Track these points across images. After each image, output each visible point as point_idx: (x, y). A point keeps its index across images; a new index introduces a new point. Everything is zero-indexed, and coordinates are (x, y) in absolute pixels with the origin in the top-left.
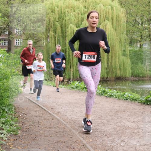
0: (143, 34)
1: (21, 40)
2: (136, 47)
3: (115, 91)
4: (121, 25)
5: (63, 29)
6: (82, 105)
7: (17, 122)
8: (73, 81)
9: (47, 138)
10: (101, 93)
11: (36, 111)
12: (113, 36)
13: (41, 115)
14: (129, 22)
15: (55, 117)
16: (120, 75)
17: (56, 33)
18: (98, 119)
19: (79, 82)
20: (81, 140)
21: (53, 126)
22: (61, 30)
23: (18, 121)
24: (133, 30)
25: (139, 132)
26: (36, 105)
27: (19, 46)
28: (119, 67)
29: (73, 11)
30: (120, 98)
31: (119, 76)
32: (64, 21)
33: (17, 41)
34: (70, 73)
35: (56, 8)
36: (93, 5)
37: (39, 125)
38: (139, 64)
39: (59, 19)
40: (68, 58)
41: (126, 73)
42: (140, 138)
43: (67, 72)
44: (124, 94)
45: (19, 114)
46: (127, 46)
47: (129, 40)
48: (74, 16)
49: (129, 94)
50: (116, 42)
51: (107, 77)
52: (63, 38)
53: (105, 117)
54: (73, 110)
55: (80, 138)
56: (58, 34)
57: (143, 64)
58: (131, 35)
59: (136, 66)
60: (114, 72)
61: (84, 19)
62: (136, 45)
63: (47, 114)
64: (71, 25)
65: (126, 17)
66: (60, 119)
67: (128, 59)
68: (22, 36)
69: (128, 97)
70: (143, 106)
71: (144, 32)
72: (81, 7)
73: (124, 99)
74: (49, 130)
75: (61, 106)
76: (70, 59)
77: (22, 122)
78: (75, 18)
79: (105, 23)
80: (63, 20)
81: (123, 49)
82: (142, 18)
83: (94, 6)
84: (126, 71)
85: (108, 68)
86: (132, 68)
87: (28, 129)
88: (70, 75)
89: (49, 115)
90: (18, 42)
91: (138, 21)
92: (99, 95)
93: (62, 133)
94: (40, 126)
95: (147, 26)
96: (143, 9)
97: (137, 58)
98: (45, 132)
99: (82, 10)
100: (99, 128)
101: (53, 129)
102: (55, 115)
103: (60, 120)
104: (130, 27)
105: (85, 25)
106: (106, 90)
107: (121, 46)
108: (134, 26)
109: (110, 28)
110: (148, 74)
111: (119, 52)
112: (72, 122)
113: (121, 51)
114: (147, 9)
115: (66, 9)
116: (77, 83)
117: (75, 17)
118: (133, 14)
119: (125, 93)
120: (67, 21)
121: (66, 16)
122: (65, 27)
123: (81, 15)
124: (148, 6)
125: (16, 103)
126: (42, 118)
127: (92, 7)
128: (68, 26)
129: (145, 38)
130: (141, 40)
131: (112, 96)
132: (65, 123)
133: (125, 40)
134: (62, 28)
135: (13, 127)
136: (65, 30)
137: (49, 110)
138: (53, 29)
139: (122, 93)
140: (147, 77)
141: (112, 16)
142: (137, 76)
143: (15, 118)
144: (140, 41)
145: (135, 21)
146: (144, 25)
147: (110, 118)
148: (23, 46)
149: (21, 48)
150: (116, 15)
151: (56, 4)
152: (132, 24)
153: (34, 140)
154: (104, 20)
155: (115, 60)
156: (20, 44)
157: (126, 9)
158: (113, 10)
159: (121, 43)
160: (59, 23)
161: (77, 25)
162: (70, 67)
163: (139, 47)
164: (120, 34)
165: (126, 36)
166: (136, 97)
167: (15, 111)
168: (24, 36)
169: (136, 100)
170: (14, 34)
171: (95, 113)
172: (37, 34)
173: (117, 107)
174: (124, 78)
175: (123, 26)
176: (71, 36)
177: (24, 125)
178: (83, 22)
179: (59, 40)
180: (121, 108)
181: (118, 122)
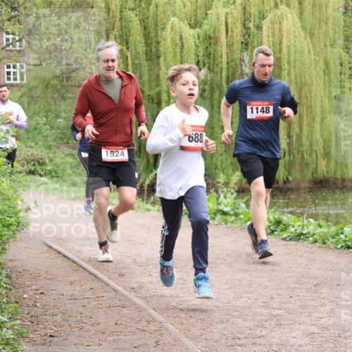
1: (22, 67)
3: (311, 220)
4: (327, 19)
5: (149, 33)
7: (17, 315)
10: (270, 227)
11: (72, 283)
12: (302, 53)
15: (130, 299)
16: (327, 172)
17: (127, 43)
18: (260, 306)
21: (126, 327)
22: (144, 35)
26: (71, 263)
27: (17, 85)
28: (324, 149)
30: (329, 243)
31: (324, 176)
32: (151, 7)
33: (9, 70)
37: (83, 324)
39: (137, 2)
41: (347, 167)
44: (340, 231)
45: (21, 290)
46: (348, 84)
50: (314, 73)
51: (287, 178)
52: (150, 59)
53: (284, 300)
54: (186, 278)
56: (136, 49)
60: (307, 165)
63: (105, 292)
64: (174, 20)
66: (146, 307)
68: (23, 55)
73: (339, 246)
74: (114, 341)
75: (149, 268)
77: (31, 317)
79: (278, 12)
80: (150, 4)
81: (336, 92)
85: (290, 150)
87: (51, 336)
89: (111, 295)
90: (14, 73)
94: (87, 327)
100: (264, 332)
101: (125, 335)
102: (132, 296)
103: (145, 309)
105: (218, 19)
106: (285, 218)
107: (330, 85)
109: (292, 28)
111: (322, 102)
112: (182, 315)
113: (329, 98)
119: (342, 229)
120: (160, 8)
122: (156, 26)
125: (12, 258)
126: (92, 305)
128: (165, 23)
131: (302, 237)
132: (160, 318)
133: (341, 65)
134: (145, 28)
135: (5, 330)
136: (157, 36)
137: (113, 280)
138: (117, 34)
139: (333, 229)
143: (8, 303)
147: (299, 303)
148: (28, 84)
149: (24, 89)
154: (276, 6)
155: (311, 126)
156: (18, 78)
159: (329, 75)
160: (136, 15)
161: (193, 21)
164: (325, 46)
165: (344, 54)
167: (8, 281)
171: (252, 289)
173: (319, 269)
174: (340, 182)
175: (333, 23)
176: (175, 53)
177: (38, 324)
178: (209, 12)
179: (137, 67)
180: (331, 272)
181: (321, 315)
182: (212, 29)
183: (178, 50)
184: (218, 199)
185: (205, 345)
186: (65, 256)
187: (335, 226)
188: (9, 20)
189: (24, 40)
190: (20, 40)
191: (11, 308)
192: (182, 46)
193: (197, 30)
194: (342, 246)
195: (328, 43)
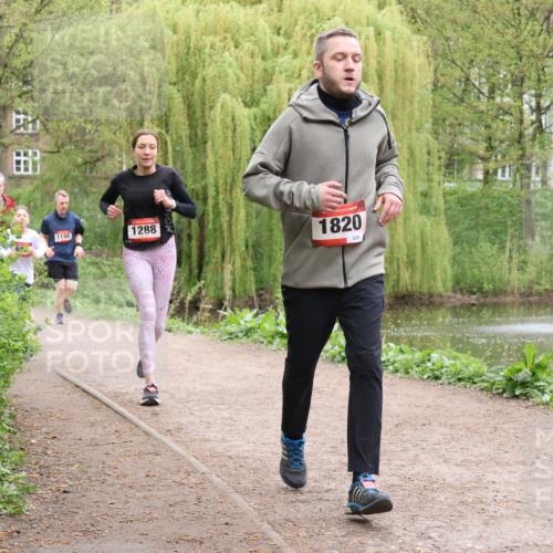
0: (497, 130)
1: (35, 154)
2: (471, 179)
3: (392, 345)
4: (412, 97)
5: (194, 113)
6: (269, 398)
7: (21, 465)
8: (232, 309)
9: (136, 525)
10: (340, 353)
11: (92, 425)
13: (113, 438)
14: (442, 87)
15: (165, 444)
16: (411, 285)
17: (167, 125)
18: (327, 452)
19: (255, 311)
20: (264, 533)
21: (160, 479)
22: (188, 115)
23: (22, 463)
24: (460, 117)
25: (482, 502)
26: (92, 399)
27: (29, 177)
28: (408, 256)
29: (231, 45)
30: (413, 373)
31: (407, 290)
32: (197, 81)
34: (222, 280)
35: (168, 32)
36: (309, 21)
37: (106, 477)
38: (482, 244)
39: (180, 74)
40: (214, 223)
41: (434, 279)
42: (486, 524)
43: (209, 276)
44: (427, 358)
45: (28, 434)
46: (437, 177)
47: (443, 155)
48: (234, 63)
49: (444, 357)
52: (195, 145)
54: (235, 417)
55: (261, 527)
56: (177, 133)
57: (496, 246)
58: (451, 134)
59: (471, 253)
60: (387, 276)
61: (273, 74)
62: (470, 173)
63: (134, 435)
64: (225, 97)
65: (432, 68)
66: (185, 454)
67: (438, 224)
68: (37, 140)
69: (442, 367)
70: (499, 404)
71: (501, 126)
72: (260, 29)
73: (425, 377)
74: (144, 497)
75: (190, 405)
76: (221, 226)
77: (40, 467)
78: (238, 72)
80: (195, 77)
81: (422, 187)
82: (491, 71)
83: (311, 27)
84: (433, 271)
86: (455, 261)
87: (65, 492)
88: (222, 288)
89: (142, 438)
90: (25, 162)
91: (477, 84)
92: (332, 360)
93: (193, 508)
94: (110, 480)
95: (512, 102)
96: (497, 38)
97: (473, 223)
98: (127, 503)
99: (265, 42)
100: (333, 485)
101: (158, 490)
102: (167, 440)
103: (183, 457)
104: (448, 107)
105: (279, 96)
107: (415, 178)
108: (462, 100)
110: (516, 282)
112: (230, 463)
113: (414, 194)
114: (509, 37)
115: (203, 37)
116: (247, 317)
117: (242, 68)
118: (456, 56)
119: (429, 355)
120: (208, 82)
121: (206, 64)
122: (203, 103)
123: (263, 58)
124: (513, 26)
125: (17, 393)
126: (117, 453)
127: (303, 28)
128: (213, 101)
129: (504, 145)
130: (488, 155)
132: (203, 468)
133: (429, 153)
134: (189, 107)
135: (6, 484)
136: (203, 117)
137: (145, 420)
139: (418, 355)
140: (513, 293)
141: (379, 63)
142: (475, 290)
143: (11, 450)
144: (484, 159)
145: (466, 85)
146: (498, 100)
148: (43, 175)
149: (36, 182)
150: (396, 61)
151: (170, 16)
152: (455, 95)
153: (86, 532)
156: (30, 168)
157: (430, 36)
158: (381, 43)
159: (414, 165)
160: (178, 91)
161: (248, 99)
162: (223, 257)
163: (480, 181)
164: (410, 130)
165: (432, 140)
166: (472, 368)
167: (12, 423)
168: (48, 137)
169: (471, 379)
170: (7, 131)
171: (318, 431)
172: (96, 131)
173: (401, 406)
174: (426, 297)
175: (419, 103)
176: (226, 139)
177: (48, 477)
178: (269, 88)
179: (179, 155)
180: (415, 410)
181: (404, 463)
182: (272, 108)
183: (230, 133)
184: (277, 317)
185: (258, 501)
186: (84, 391)
187: (421, 350)
188: (20, 96)
189: (38, 122)
190: (34, 121)
191: (15, 456)
192: (235, 129)
193: (254, 109)
194: (429, 377)
195: (413, 126)
